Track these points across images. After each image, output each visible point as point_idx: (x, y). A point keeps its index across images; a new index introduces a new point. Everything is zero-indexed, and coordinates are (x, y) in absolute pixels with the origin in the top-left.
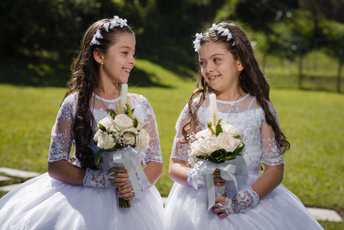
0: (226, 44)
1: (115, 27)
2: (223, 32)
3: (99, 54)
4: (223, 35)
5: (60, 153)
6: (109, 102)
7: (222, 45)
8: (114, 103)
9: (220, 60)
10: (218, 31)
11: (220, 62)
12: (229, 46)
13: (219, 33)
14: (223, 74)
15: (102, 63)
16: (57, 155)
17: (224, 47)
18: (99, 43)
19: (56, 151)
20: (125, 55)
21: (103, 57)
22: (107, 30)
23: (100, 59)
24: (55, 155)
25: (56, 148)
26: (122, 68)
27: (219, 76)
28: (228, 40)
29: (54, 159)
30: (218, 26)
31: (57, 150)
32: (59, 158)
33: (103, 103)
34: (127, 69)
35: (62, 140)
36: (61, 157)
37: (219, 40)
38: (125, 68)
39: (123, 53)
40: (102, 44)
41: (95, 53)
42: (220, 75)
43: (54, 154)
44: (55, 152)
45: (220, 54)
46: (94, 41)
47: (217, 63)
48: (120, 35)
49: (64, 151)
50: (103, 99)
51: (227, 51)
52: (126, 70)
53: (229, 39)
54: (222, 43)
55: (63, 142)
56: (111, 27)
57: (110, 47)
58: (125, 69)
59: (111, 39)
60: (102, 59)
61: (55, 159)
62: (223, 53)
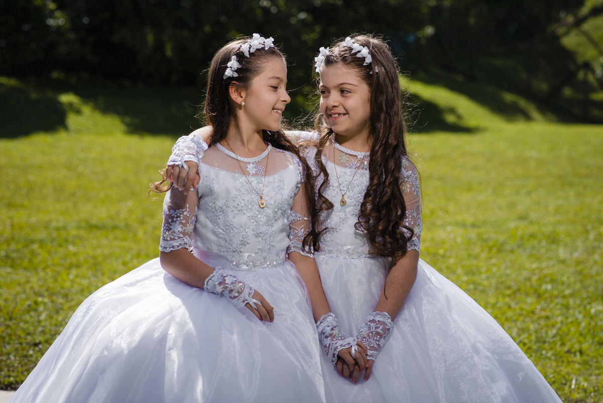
0: (362, 70)
1: (257, 49)
2: (359, 51)
3: (237, 91)
4: (359, 55)
5: (179, 238)
6: (248, 161)
7: (356, 70)
8: (255, 162)
9: (350, 92)
10: (353, 49)
11: (349, 94)
12: (366, 73)
13: (353, 52)
14: (351, 113)
15: (243, 103)
16: (175, 241)
17: (358, 74)
18: (236, 75)
19: (173, 235)
20: (275, 90)
21: (243, 94)
22: (247, 54)
23: (240, 98)
24: (172, 242)
25: (172, 230)
26: (273, 109)
27: (344, 114)
28: (365, 64)
29: (171, 247)
30: (353, 40)
31: (175, 234)
32: (178, 246)
33: (239, 163)
34: (279, 110)
35: (182, 218)
36: (181, 245)
37: (352, 63)
38: (276, 109)
39: (272, 87)
40: (241, 75)
41: (232, 88)
42: (346, 114)
43: (170, 240)
44: (172, 237)
45: (351, 84)
46: (228, 73)
47: (344, 95)
48: (266, 61)
49: (184, 236)
50: (239, 158)
51: (361, 81)
52: (277, 111)
53: (367, 63)
54: (357, 68)
55: (184, 221)
56: (252, 51)
57: (253, 79)
58: (275, 111)
59: (253, 67)
60: (242, 97)
61: (173, 247)
62: (355, 82)
